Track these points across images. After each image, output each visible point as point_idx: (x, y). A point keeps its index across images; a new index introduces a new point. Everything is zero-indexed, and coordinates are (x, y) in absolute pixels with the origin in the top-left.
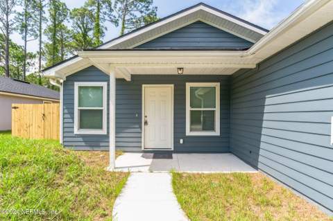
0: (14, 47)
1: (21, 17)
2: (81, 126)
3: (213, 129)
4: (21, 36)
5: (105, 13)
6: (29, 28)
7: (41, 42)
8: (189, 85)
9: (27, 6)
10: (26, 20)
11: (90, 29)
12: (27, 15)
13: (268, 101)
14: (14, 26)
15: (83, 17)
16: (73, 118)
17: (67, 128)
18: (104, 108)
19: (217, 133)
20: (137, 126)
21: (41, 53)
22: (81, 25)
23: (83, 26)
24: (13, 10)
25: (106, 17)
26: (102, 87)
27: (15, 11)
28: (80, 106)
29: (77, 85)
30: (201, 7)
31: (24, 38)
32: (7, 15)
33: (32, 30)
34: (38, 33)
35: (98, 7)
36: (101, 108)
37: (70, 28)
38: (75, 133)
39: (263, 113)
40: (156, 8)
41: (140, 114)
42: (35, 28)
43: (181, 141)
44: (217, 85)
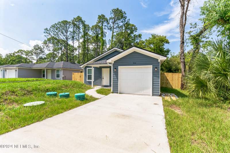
0: (69, 45)
1: (71, 33)
2: (88, 79)
4: (72, 41)
5: (105, 26)
6: (75, 37)
7: (79, 42)
9: (74, 28)
10: (74, 34)
11: (99, 34)
12: (74, 32)
14: (69, 37)
15: (96, 29)
16: (86, 77)
17: (85, 79)
18: (92, 75)
20: (101, 79)
21: (79, 47)
22: (95, 33)
23: (96, 33)
24: (69, 30)
25: (106, 28)
27: (69, 31)
28: (88, 74)
29: (87, 69)
31: (73, 42)
32: (67, 33)
33: (76, 38)
34: (78, 39)
35: (102, 24)
37: (91, 34)
38: (87, 81)
40: (129, 19)
41: (101, 76)
42: (77, 37)
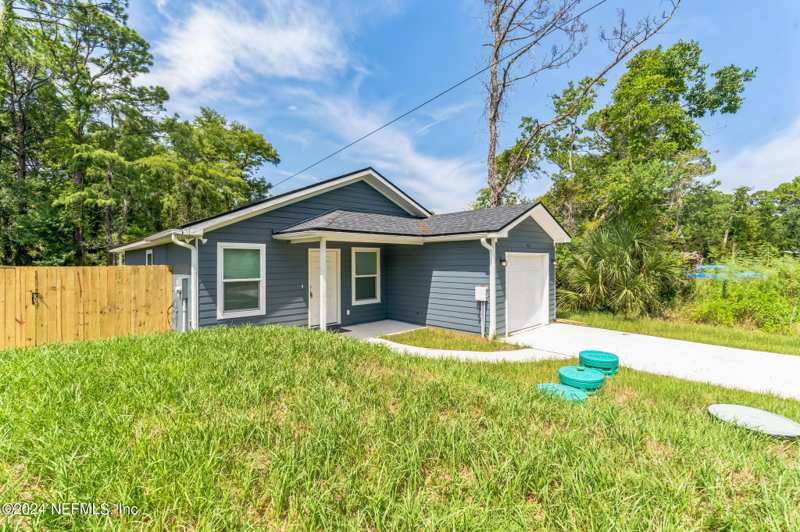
2: (228, 307)
3: (374, 296)
8: (354, 250)
13: (435, 273)
16: (215, 302)
18: (263, 279)
19: (378, 300)
20: (301, 299)
26: (259, 251)
28: (225, 277)
29: (221, 246)
30: (370, 172)
36: (257, 279)
38: (218, 318)
39: (430, 282)
41: (306, 284)
43: (348, 312)
44: (377, 250)
